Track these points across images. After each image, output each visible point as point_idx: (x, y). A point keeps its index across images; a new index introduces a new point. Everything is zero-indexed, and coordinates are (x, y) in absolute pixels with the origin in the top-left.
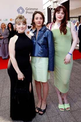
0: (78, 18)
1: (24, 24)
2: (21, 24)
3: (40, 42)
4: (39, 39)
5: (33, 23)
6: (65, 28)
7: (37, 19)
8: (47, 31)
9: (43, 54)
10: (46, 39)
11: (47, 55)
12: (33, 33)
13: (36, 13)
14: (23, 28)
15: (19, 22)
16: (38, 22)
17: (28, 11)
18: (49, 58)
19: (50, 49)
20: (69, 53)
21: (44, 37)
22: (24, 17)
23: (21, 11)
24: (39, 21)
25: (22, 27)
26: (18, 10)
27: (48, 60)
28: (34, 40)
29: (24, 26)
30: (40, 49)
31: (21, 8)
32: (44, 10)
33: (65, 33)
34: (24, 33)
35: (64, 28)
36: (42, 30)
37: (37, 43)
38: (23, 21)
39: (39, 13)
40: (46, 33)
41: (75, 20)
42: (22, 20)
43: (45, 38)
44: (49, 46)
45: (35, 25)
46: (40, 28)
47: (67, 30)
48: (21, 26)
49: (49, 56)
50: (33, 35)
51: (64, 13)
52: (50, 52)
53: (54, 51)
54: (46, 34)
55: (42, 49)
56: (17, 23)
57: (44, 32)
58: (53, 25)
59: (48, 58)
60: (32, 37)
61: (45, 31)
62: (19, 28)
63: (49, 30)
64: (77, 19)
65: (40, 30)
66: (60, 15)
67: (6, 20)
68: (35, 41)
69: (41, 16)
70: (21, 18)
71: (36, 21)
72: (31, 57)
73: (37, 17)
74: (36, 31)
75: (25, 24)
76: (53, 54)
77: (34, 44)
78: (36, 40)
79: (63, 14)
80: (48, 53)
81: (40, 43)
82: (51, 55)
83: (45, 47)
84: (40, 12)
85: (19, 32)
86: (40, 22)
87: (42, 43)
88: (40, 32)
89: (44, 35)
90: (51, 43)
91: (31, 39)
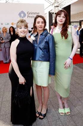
2: (23, 27)
3: (42, 46)
4: (40, 43)
5: (35, 27)
6: (67, 33)
7: (38, 23)
9: (44, 59)
10: (47, 43)
11: (48, 59)
12: (34, 37)
13: (38, 17)
17: (30, 15)
18: (50, 63)
19: (51, 53)
20: (69, 58)
24: (41, 25)
25: (24, 31)
26: (20, 14)
27: (49, 65)
28: (35, 44)
30: (41, 54)
31: (22, 12)
32: (45, 14)
33: (66, 37)
34: (26, 37)
35: (65, 32)
36: (44, 34)
37: (38, 47)
38: (24, 25)
40: (47, 37)
41: (76, 24)
42: (23, 24)
43: (46, 42)
44: (51, 51)
45: (36, 29)
46: (41, 32)
47: (68, 34)
48: (23, 29)
49: (50, 60)
50: (34, 39)
51: (65, 17)
52: (51, 57)
54: (48, 39)
55: (43, 53)
56: (18, 27)
57: (46, 36)
58: (54, 29)
60: (33, 41)
62: (21, 32)
63: (50, 34)
64: (78, 24)
65: (41, 34)
67: (8, 24)
69: (43, 20)
70: (22, 21)
71: (37, 25)
74: (37, 35)
75: (26, 28)
77: (36, 48)
78: (37, 44)
79: (64, 18)
80: (49, 57)
82: (53, 59)
83: (46, 51)
84: (41, 16)
85: (20, 36)
87: (43, 47)
88: (41, 36)
89: (45, 39)
90: (52, 47)
91: (32, 43)
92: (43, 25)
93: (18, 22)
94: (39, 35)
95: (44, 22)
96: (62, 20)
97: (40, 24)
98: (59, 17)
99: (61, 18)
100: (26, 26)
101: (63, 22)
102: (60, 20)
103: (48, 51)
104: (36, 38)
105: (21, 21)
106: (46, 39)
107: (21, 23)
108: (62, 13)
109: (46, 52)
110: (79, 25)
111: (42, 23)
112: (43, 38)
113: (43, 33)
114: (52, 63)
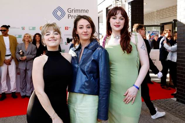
0: (160, 27)
3: (86, 67)
7: (81, 28)
8: (99, 49)
9: (89, 90)
11: (96, 90)
12: (75, 51)
18: (99, 97)
21: (93, 59)
24: (85, 31)
26: (55, 13)
28: (75, 63)
36: (91, 47)
37: (79, 69)
38: (54, 29)
39: (84, 18)
40: (96, 53)
41: (155, 30)
43: (93, 61)
49: (101, 92)
50: (74, 54)
52: (102, 87)
54: (97, 55)
55: (88, 80)
56: (44, 33)
57: (93, 51)
59: (97, 97)
60: (73, 58)
62: (49, 40)
64: (158, 29)
65: (86, 48)
68: (77, 66)
69: (88, 23)
73: (82, 25)
74: (80, 48)
75: (58, 34)
77: (76, 70)
79: (123, 19)
80: (99, 88)
81: (85, 70)
82: (104, 91)
83: (93, 76)
84: (86, 16)
86: (88, 33)
88: (86, 50)
89: (92, 56)
90: (104, 69)
94: (83, 48)
95: (90, 26)
96: (119, 23)
97: (85, 29)
98: (113, 18)
99: (117, 20)
102: (116, 24)
103: (97, 77)
104: (77, 54)
106: (94, 56)
111: (88, 27)
112: (88, 54)
113: (89, 46)
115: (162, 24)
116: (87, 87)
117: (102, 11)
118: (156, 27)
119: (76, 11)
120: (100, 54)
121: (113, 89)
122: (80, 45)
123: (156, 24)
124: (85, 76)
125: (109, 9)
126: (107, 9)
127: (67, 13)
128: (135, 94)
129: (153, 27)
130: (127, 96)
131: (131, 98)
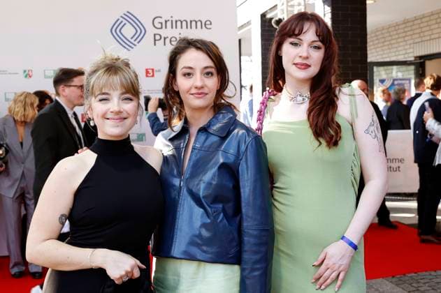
0: (412, 67)
1: (128, 96)
2: (115, 96)
3: (202, 186)
7: (188, 75)
8: (239, 132)
9: (214, 249)
10: (230, 171)
12: (171, 140)
14: (120, 117)
15: (104, 86)
16: (194, 91)
17: (163, 32)
18: (242, 270)
19: (247, 224)
21: (221, 161)
22: (127, 65)
23: (128, 31)
24: (199, 84)
25: (119, 112)
26: (116, 30)
27: (237, 279)
28: (173, 175)
29: (129, 107)
30: (198, 223)
31: (130, 18)
34: (128, 140)
36: (215, 128)
38: (122, 85)
40: (231, 146)
42: (116, 79)
43: (223, 167)
48: (115, 104)
49: (246, 256)
51: (319, 44)
52: (249, 240)
53: (268, 235)
54: (232, 151)
55: (209, 221)
56: (93, 93)
57: (223, 139)
59: (236, 268)
60: (165, 159)
61: (225, 134)
62: (105, 117)
64: (410, 73)
65: (204, 130)
66: (305, 54)
68: (176, 182)
69: (208, 62)
70: (112, 68)
72: (155, 259)
73: (190, 68)
74: (185, 131)
75: (131, 100)
76: (263, 249)
77: (174, 194)
78: (180, 174)
79: (318, 48)
80: (240, 243)
81: (201, 194)
82: (256, 253)
83: (224, 210)
84: (203, 42)
86: (206, 90)
88: (203, 137)
89: (220, 152)
91: (158, 170)
92: (212, 83)
93: (95, 72)
94: (194, 130)
95: (213, 70)
96: (307, 58)
97: (197, 80)
98: (292, 44)
99: (303, 50)
100: (132, 91)
101: (314, 70)
102: (298, 60)
103: (235, 212)
104: (177, 149)
105: (107, 65)
106: (225, 152)
107: (105, 77)
108: (307, 26)
109: (226, 215)
110: (413, 76)
111: (208, 73)
112: (210, 147)
113: (209, 125)
114: (253, 270)
115: (421, 57)
116: (208, 242)
117: (249, 23)
118: (404, 68)
119: (175, 24)
120: (243, 148)
121: (281, 244)
122: (186, 122)
123: (401, 58)
124: (202, 210)
125: (269, 16)
126: (263, 16)
127: (151, 31)
128: (345, 262)
129: (395, 67)
130: (323, 267)
131: (334, 275)
